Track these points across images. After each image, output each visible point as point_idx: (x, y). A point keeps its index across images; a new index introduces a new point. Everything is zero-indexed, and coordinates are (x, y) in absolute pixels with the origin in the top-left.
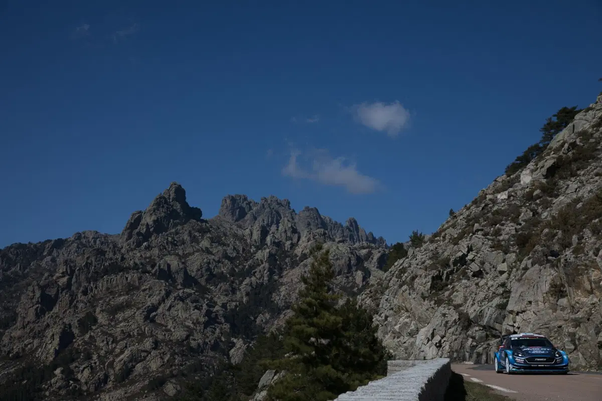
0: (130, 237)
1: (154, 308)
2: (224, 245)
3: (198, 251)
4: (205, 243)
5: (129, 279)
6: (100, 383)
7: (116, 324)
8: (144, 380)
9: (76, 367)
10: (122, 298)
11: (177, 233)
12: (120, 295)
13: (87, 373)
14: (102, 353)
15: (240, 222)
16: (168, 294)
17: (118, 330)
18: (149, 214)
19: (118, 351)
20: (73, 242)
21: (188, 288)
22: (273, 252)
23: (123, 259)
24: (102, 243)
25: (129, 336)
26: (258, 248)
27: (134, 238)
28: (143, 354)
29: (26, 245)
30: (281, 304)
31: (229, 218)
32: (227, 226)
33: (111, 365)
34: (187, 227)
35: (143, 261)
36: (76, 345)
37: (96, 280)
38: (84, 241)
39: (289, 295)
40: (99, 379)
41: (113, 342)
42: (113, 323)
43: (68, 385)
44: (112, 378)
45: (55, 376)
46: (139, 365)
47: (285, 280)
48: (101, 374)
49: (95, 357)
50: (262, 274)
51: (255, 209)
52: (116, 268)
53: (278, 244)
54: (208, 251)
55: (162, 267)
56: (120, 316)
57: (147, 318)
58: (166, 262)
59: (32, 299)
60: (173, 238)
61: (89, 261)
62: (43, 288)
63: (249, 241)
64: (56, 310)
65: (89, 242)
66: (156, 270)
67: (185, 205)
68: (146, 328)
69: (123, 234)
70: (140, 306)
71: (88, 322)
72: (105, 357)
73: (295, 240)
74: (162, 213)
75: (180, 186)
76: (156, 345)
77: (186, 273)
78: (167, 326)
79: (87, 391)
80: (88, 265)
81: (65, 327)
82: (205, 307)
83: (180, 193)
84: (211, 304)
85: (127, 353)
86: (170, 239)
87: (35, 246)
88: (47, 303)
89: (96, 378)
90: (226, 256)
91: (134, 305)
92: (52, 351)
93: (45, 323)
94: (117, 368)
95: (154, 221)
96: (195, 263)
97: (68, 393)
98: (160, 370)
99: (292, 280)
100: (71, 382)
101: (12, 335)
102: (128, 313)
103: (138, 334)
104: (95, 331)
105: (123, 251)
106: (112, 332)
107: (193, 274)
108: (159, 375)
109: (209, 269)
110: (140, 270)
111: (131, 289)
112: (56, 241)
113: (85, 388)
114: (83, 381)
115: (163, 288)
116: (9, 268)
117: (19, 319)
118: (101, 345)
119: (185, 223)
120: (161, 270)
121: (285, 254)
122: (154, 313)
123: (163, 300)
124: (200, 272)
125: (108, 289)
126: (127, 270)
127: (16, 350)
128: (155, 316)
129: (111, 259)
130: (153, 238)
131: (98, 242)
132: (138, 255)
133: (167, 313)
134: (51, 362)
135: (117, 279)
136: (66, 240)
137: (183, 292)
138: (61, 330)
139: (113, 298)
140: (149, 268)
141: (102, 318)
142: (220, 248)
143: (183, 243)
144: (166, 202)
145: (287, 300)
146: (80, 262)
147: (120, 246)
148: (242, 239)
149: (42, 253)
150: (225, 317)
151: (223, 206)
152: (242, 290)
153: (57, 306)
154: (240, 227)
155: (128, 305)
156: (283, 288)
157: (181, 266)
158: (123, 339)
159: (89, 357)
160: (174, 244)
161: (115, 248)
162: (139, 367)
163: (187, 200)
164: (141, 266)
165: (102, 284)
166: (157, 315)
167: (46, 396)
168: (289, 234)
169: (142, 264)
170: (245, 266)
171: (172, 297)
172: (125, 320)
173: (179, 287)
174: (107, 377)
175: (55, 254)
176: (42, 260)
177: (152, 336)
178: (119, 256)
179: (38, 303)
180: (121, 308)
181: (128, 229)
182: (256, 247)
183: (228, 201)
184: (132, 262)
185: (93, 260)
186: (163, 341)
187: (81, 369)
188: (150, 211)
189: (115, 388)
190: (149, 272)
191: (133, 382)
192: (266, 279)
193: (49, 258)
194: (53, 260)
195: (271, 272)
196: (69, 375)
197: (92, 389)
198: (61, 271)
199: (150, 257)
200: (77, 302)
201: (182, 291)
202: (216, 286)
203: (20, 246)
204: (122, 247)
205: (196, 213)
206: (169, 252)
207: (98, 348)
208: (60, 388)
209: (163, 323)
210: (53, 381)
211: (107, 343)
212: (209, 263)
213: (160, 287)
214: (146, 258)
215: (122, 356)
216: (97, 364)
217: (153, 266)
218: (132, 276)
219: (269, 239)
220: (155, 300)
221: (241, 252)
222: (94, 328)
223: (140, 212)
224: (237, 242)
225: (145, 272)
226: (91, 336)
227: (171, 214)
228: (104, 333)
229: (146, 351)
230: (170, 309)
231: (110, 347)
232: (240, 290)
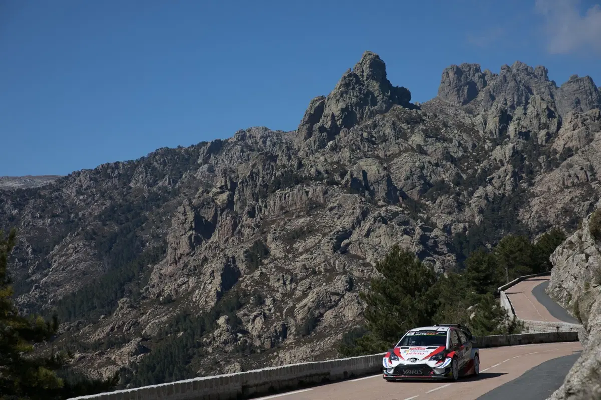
0: (309, 134)
1: (346, 234)
3: (406, 150)
4: (416, 139)
5: (310, 194)
6: (277, 337)
7: (295, 257)
8: (336, 334)
9: (245, 315)
10: (302, 220)
11: (375, 126)
12: (299, 217)
13: (259, 322)
14: (278, 296)
15: (470, 106)
16: (364, 214)
17: (298, 264)
18: (334, 101)
19: (299, 293)
20: (236, 144)
21: (394, 204)
22: (520, 147)
23: (300, 165)
24: (274, 145)
25: (314, 273)
26: (496, 143)
27: (316, 134)
28: (334, 298)
29: (174, 150)
30: (533, 225)
31: (453, 100)
32: (451, 112)
33: (291, 312)
34: (389, 117)
35: (329, 168)
36: (243, 286)
37: (265, 197)
38: (249, 141)
39: (545, 211)
40: (276, 331)
41: (292, 281)
42: (290, 256)
43: (236, 340)
44: (293, 330)
45: (218, 326)
46: (329, 312)
47: (538, 189)
48: (278, 326)
49: (269, 302)
50: (502, 182)
51: (491, 84)
52: (292, 180)
53: (525, 135)
54: (421, 151)
55: (355, 176)
56: (300, 246)
57: (336, 248)
58: (360, 169)
59: (183, 224)
60: (369, 133)
61: (255, 170)
62: (196, 209)
63: (481, 133)
64: (215, 238)
65: (257, 143)
66: (347, 182)
67: (385, 85)
68: (337, 262)
69: (300, 130)
70: (327, 231)
71: (258, 254)
73: (553, 129)
74: (352, 98)
75: (377, 57)
76: (351, 286)
77: (389, 182)
78: (364, 259)
79: (260, 347)
80: (254, 176)
81: (228, 261)
82: (418, 231)
83: (378, 67)
84: (428, 226)
85: (311, 297)
86: (365, 135)
87: (187, 151)
88: (203, 229)
89: (272, 330)
90: (448, 157)
91: (317, 231)
92: (213, 293)
93: (202, 256)
94: (300, 317)
95: (342, 111)
96: (403, 168)
97: (237, 350)
98: (357, 320)
99: (549, 189)
100: (240, 335)
101: (162, 272)
102: (311, 241)
103: (326, 271)
104: (267, 267)
105: (300, 154)
106: (291, 268)
107: (400, 185)
108: (357, 327)
109: (422, 177)
111: (313, 207)
112: (212, 143)
113: (258, 343)
114: (255, 334)
115: (357, 205)
116: (155, 183)
117: (170, 250)
118: (277, 285)
119: (387, 110)
120: (354, 180)
121: (537, 150)
122: (346, 242)
124: (409, 182)
125: (282, 208)
126: (306, 181)
127: (167, 292)
128: (347, 245)
129: (284, 167)
130: (341, 134)
131: (268, 143)
132: (322, 159)
133: (365, 241)
134: (213, 309)
135: (295, 196)
136: (226, 141)
137: (387, 211)
138: (222, 266)
139: (290, 221)
140: (337, 178)
141: (277, 250)
142: (439, 145)
143: (384, 139)
144: (358, 82)
145: (542, 219)
146: (243, 171)
147: (296, 147)
148: (471, 130)
149: (196, 161)
150: (447, 245)
151: (443, 82)
152: (473, 205)
153: (217, 232)
154: (470, 112)
155: (310, 231)
157: (383, 173)
158: (307, 277)
159: (261, 302)
161: (290, 151)
162: (329, 316)
163: (388, 78)
164: (326, 176)
165: (274, 202)
166: (350, 243)
167: (207, 353)
168: (543, 120)
169: (327, 172)
171: (370, 217)
172: (306, 251)
173: (381, 203)
174: (285, 329)
175: (212, 161)
176: (196, 170)
177: (345, 273)
178: (295, 163)
179: (191, 229)
180: (300, 234)
181: (307, 123)
182: (492, 141)
183: (451, 75)
184: (313, 170)
185: (261, 168)
186: (360, 280)
187: (252, 317)
188: (335, 95)
189: (298, 344)
190: (337, 184)
191: (321, 337)
192: (509, 188)
193: (205, 167)
194: (211, 170)
196: (236, 325)
197: (267, 345)
198: (219, 185)
200: (243, 226)
201: (384, 209)
203: (168, 152)
204: (299, 151)
205: (401, 96)
206: (364, 153)
207: (272, 290)
208: (225, 343)
209: (359, 254)
210: (216, 333)
211: (285, 284)
212: (422, 168)
213: (352, 203)
214: (332, 164)
215: (304, 301)
216: (273, 311)
217: (342, 176)
218: (315, 190)
219: (512, 129)
220: (346, 222)
221: (470, 150)
222: (266, 262)
223: (322, 98)
225: (332, 183)
226: (262, 273)
227: (367, 99)
228: (280, 269)
229: (337, 294)
230: (367, 235)
231: (289, 288)
232: (469, 205)
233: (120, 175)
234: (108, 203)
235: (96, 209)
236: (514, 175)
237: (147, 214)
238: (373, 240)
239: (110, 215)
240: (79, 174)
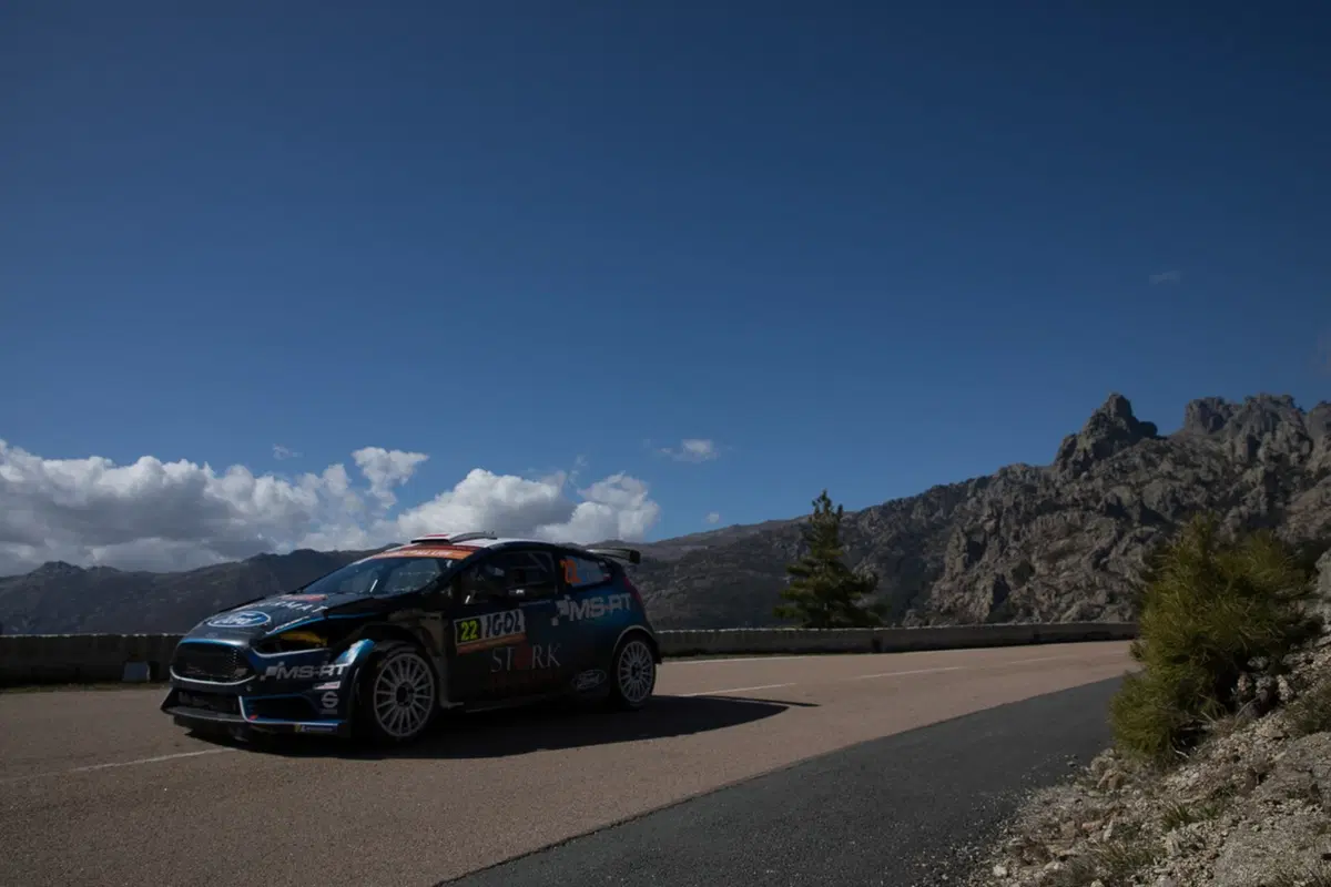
0: (1064, 466)
1: (1105, 553)
2: (1194, 466)
3: (1156, 477)
4: (1166, 466)
5: (1069, 518)
7: (1058, 574)
10: (1062, 542)
11: (1125, 457)
12: (1059, 539)
14: (1045, 608)
15: (1217, 434)
16: (1121, 535)
17: (1061, 581)
18: (1085, 437)
19: (1063, 605)
20: (999, 479)
21: (1148, 525)
22: (1271, 469)
23: (1058, 494)
24: (1033, 478)
25: (1077, 588)
26: (1246, 467)
27: (1071, 466)
28: (1097, 610)
30: (1292, 541)
31: (1199, 430)
32: (1197, 440)
34: (1137, 447)
35: (1083, 495)
36: (1012, 599)
37: (1028, 523)
38: (1011, 476)
39: (1304, 527)
41: (1056, 596)
42: (1054, 573)
47: (1294, 508)
49: (1036, 613)
50: (1256, 500)
51: (1237, 414)
52: (1051, 506)
53: (1278, 458)
54: (1171, 476)
55: (1109, 501)
56: (1062, 564)
57: (1096, 565)
58: (1114, 495)
59: (958, 547)
60: (1120, 464)
61: (1018, 500)
62: (968, 535)
63: (1230, 458)
64: (986, 558)
65: (1017, 477)
66: (1102, 507)
67: (1132, 421)
68: (1097, 578)
69: (1056, 465)
70: (1086, 550)
71: (1024, 572)
72: (1049, 612)
73: (1305, 449)
74: (1102, 434)
75: (1122, 397)
76: (1112, 598)
77: (1142, 505)
80: (1016, 505)
81: (998, 578)
83: (1123, 405)
85: (1075, 608)
86: (1116, 465)
87: (957, 487)
88: (975, 551)
90: (1198, 480)
91: (1078, 550)
92: (986, 606)
93: (975, 575)
95: (1094, 445)
96: (1154, 493)
99: (1306, 507)
101: (941, 588)
102: (1071, 560)
103: (1088, 586)
104: (1033, 582)
105: (1058, 485)
106: (1055, 583)
107: (1153, 508)
109: (1175, 500)
110: (1082, 507)
111: (1071, 530)
112: (979, 479)
115: (1113, 527)
116: (932, 515)
117: (947, 570)
118: (1042, 598)
119: (1135, 443)
120: (1109, 506)
121: (1292, 471)
122: (1105, 560)
123: (1115, 542)
124: (1162, 505)
125: (1044, 532)
126: (1064, 508)
127: (946, 605)
128: (1105, 563)
129: (1044, 496)
130: (1094, 465)
131: (1028, 477)
132: (1077, 488)
133: (1123, 559)
135: (1054, 520)
136: (991, 477)
137: (1142, 532)
138: (993, 582)
139: (1052, 542)
140: (1092, 503)
141: (1040, 567)
142: (1189, 471)
143: (1135, 468)
144: (1105, 419)
145: (1303, 535)
146: (1008, 502)
147: (1053, 479)
148: (1219, 456)
149: (966, 494)
151: (1188, 415)
152: (1228, 524)
153: (987, 554)
154: (1217, 440)
155: (1070, 551)
156: (1292, 520)
157: (1135, 498)
158: (1070, 592)
160: (1123, 471)
161: (1048, 482)
163: (1134, 415)
164: (1082, 502)
165: (1036, 527)
166: (1108, 562)
168: (1294, 443)
169: (1083, 499)
170: (1228, 493)
171: (1127, 539)
172: (1068, 569)
173: (1136, 525)
175: (980, 494)
177: (1105, 587)
178: (1053, 492)
179: (964, 551)
180: (1061, 554)
181: (1061, 457)
182: (1242, 465)
183: (1196, 408)
184: (1070, 498)
185: (1022, 498)
186: (1121, 593)
188: (1086, 432)
190: (1093, 509)
192: (1263, 507)
193: (974, 499)
194: (978, 502)
195: (1271, 498)
198: (987, 514)
199: (1093, 490)
200: (1009, 549)
201: (1139, 530)
202: (1187, 521)
203: (941, 488)
204: (1056, 481)
205: (1149, 429)
206: (1117, 481)
207: (1038, 603)
209: (1118, 571)
212: (1174, 492)
213: (1110, 526)
214: (1088, 491)
215: (1069, 613)
217: (1098, 501)
218: (1073, 515)
219: (1261, 453)
220: (1104, 542)
221: (1220, 474)
222: (1031, 578)
223: (1073, 436)
224: (1214, 461)
225: (1087, 509)
226: (1029, 589)
227: (1115, 433)
228: (1044, 585)
229: (1098, 606)
230: (1125, 553)
231: (1053, 601)
232: (1224, 524)
233: (903, 509)
234: (894, 532)
235: (885, 537)
236: (1268, 494)
237: (927, 540)
238: (1131, 557)
239: (896, 541)
240: (869, 509)
